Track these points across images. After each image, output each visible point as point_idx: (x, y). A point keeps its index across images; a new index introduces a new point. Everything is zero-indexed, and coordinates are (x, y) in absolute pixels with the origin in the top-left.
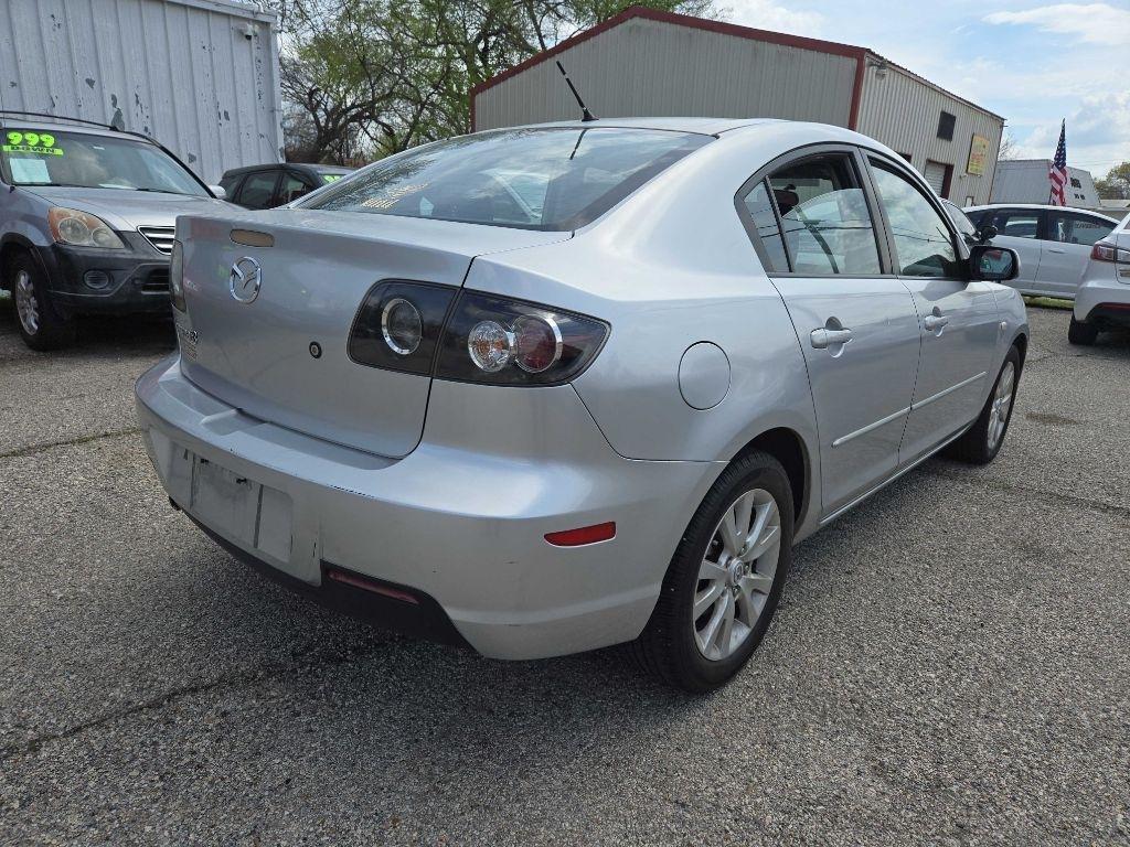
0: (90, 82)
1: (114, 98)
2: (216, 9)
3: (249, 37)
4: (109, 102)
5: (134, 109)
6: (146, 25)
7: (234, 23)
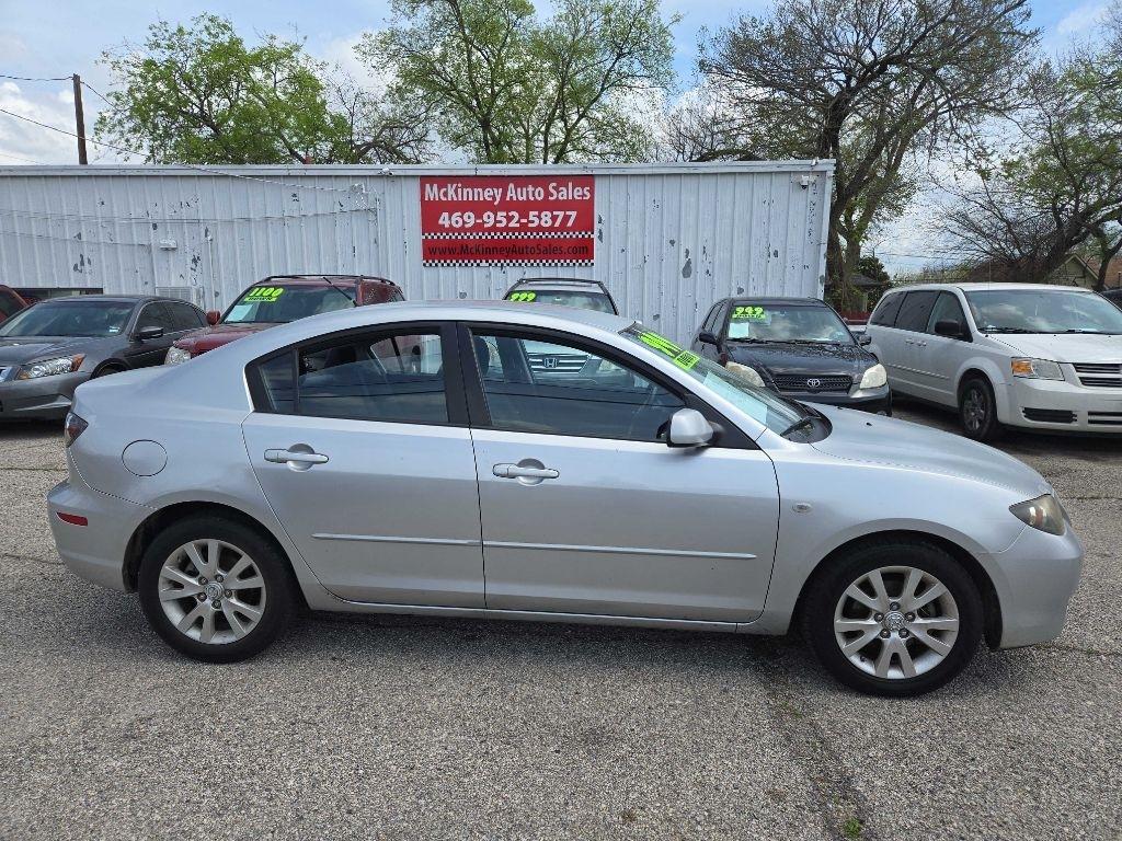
0: (672, 242)
1: (687, 252)
2: (778, 170)
3: (804, 187)
4: (683, 254)
5: (700, 256)
6: (719, 192)
7: (794, 178)
